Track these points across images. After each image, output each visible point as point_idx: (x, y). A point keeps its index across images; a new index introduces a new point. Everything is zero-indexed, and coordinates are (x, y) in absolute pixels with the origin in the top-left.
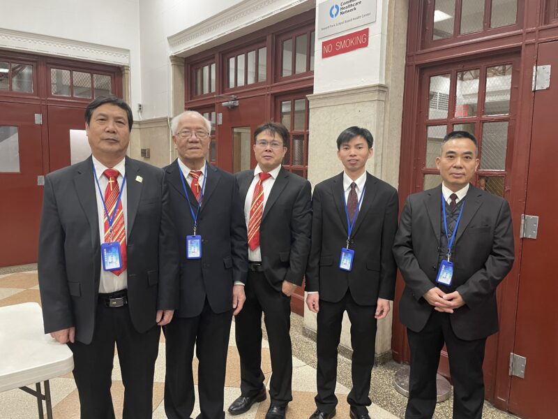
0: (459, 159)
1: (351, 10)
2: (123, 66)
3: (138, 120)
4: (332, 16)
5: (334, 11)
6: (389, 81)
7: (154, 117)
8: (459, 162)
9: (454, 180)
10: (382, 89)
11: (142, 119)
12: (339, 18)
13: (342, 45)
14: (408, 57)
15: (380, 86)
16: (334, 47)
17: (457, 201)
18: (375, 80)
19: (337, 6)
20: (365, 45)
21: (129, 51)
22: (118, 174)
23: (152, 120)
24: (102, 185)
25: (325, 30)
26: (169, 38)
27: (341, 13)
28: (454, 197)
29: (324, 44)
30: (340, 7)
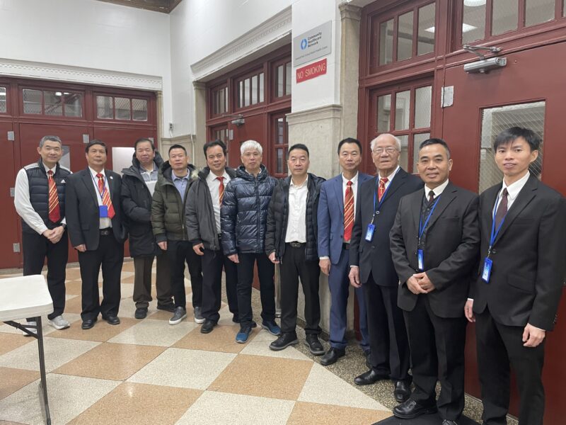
0: (432, 162)
1: (315, 44)
2: (157, 91)
3: (169, 137)
4: (302, 48)
5: (304, 43)
6: (343, 101)
7: (182, 135)
8: (431, 164)
9: (430, 180)
10: (336, 108)
11: (172, 137)
12: (308, 50)
13: (310, 72)
14: (360, 81)
15: (334, 106)
16: (305, 74)
17: (435, 197)
18: (331, 101)
19: (305, 41)
20: (324, 72)
21: (161, 78)
22: (102, 176)
23: (180, 137)
24: (96, 181)
25: (298, 60)
26: (191, 66)
27: (309, 46)
28: (432, 194)
29: (298, 71)
30: (308, 41)
